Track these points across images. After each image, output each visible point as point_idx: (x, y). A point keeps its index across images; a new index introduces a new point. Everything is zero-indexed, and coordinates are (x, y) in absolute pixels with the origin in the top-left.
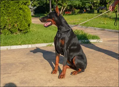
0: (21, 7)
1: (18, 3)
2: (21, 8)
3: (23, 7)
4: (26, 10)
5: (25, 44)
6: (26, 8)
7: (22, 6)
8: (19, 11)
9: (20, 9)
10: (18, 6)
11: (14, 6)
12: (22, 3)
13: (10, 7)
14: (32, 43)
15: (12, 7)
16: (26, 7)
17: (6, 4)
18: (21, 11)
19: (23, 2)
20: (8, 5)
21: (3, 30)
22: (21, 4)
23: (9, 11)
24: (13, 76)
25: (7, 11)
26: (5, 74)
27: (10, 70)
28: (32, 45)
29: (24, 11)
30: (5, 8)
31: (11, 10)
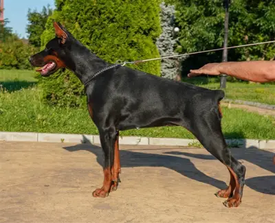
0: (135, 40)
1: (127, 29)
2: (135, 44)
3: (140, 41)
4: (147, 50)
5: (133, 135)
6: (147, 45)
7: (138, 38)
8: (128, 51)
9: (132, 44)
10: (127, 36)
11: (116, 37)
12: (138, 31)
13: (104, 39)
14: (150, 134)
15: (110, 40)
16: (149, 40)
17: (96, 31)
18: (133, 51)
19: (140, 28)
20: (101, 31)
21: (81, 97)
22: (136, 33)
23: (102, 49)
24: (83, 192)
25: (96, 47)
26: (65, 186)
27: (78, 181)
28: (151, 139)
29: (140, 50)
30: (92, 39)
31: (107, 46)
